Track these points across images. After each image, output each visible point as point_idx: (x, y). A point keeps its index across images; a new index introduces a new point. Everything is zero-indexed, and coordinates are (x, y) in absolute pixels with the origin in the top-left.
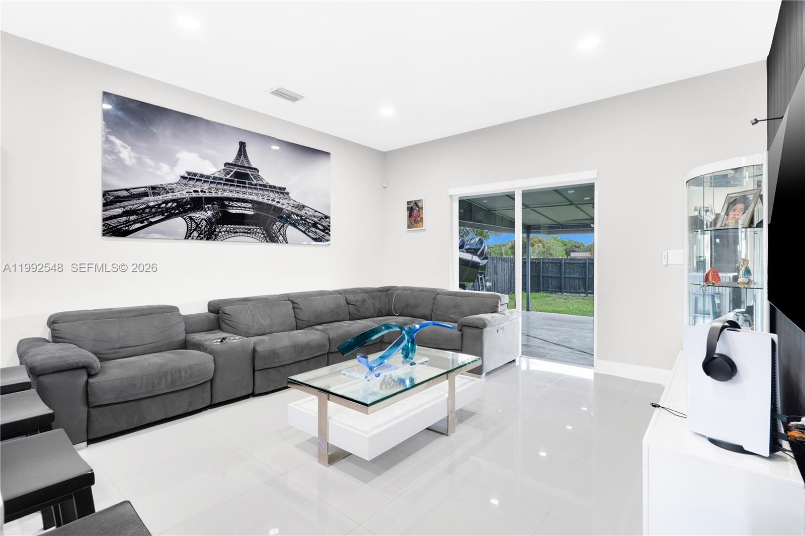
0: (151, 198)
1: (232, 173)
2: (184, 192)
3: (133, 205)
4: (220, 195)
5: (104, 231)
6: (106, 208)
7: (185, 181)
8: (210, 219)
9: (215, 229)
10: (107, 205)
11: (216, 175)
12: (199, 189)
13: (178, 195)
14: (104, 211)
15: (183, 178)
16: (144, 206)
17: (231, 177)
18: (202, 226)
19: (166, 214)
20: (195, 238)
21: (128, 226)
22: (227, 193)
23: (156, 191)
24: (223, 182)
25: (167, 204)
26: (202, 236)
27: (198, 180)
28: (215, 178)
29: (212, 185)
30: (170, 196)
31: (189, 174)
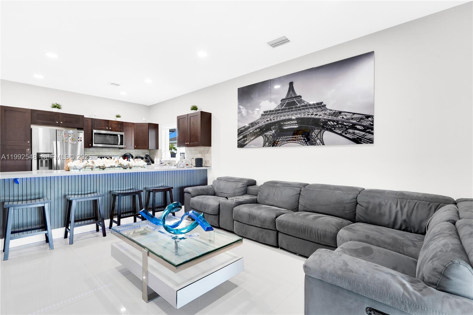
0: (251, 129)
1: (285, 104)
2: (263, 122)
3: (245, 133)
4: (278, 119)
5: (238, 145)
6: (239, 136)
7: (263, 117)
8: (273, 134)
9: (276, 140)
10: (239, 134)
11: (277, 109)
12: (269, 119)
13: (260, 125)
14: (238, 137)
15: (262, 115)
16: (249, 133)
17: (284, 107)
18: (270, 139)
19: (256, 135)
20: (267, 146)
21: (244, 143)
22: (282, 118)
23: (253, 125)
24: (280, 111)
25: (256, 131)
26: (270, 144)
27: (269, 114)
28: (276, 111)
29: (275, 115)
30: (257, 126)
31: (264, 112)
